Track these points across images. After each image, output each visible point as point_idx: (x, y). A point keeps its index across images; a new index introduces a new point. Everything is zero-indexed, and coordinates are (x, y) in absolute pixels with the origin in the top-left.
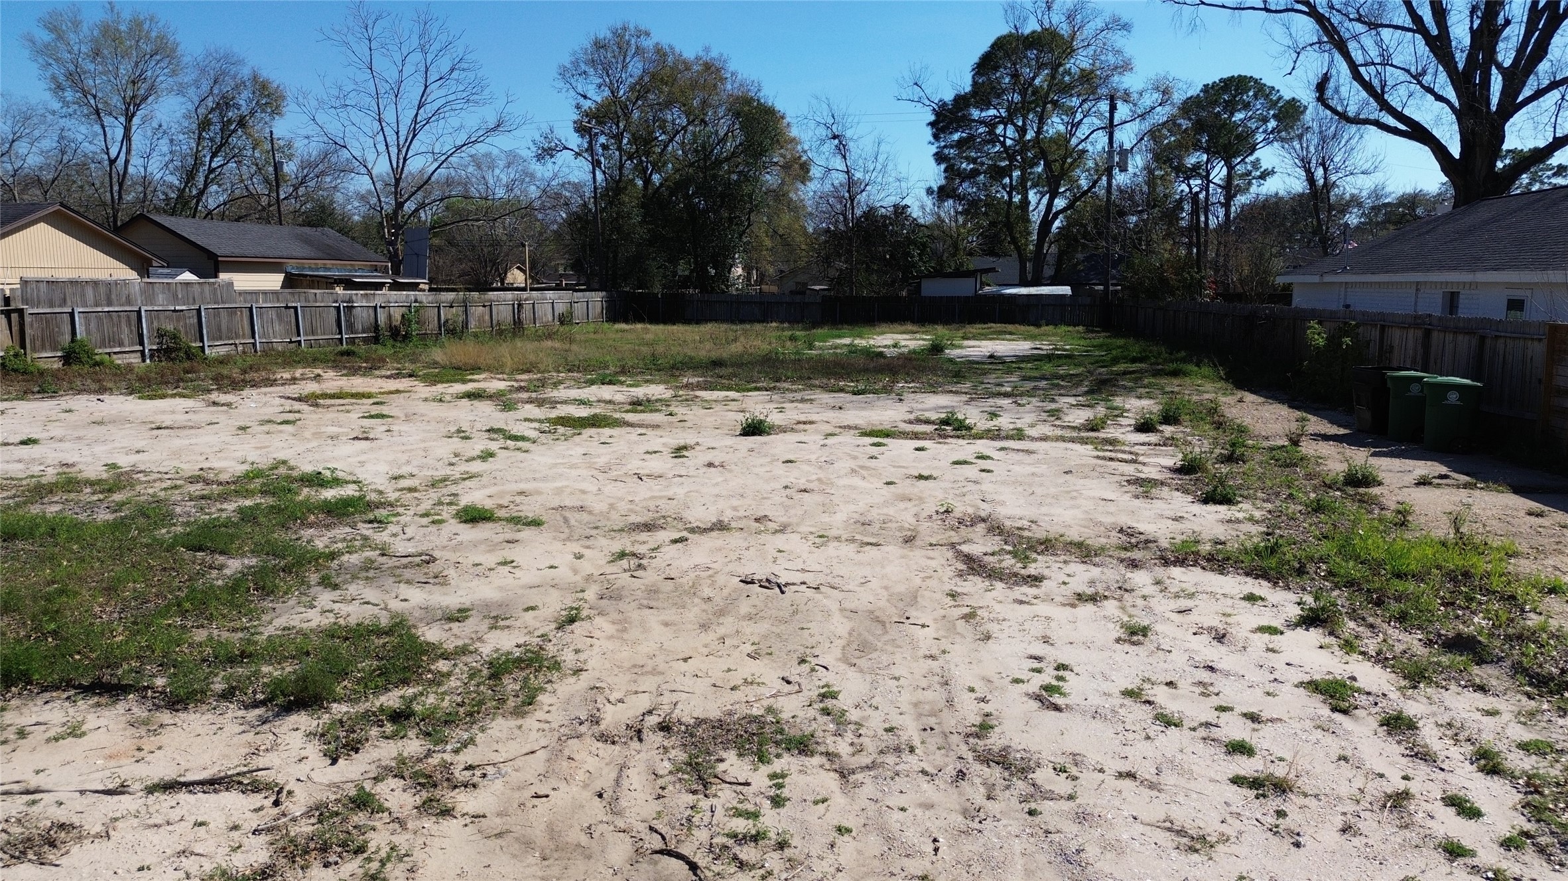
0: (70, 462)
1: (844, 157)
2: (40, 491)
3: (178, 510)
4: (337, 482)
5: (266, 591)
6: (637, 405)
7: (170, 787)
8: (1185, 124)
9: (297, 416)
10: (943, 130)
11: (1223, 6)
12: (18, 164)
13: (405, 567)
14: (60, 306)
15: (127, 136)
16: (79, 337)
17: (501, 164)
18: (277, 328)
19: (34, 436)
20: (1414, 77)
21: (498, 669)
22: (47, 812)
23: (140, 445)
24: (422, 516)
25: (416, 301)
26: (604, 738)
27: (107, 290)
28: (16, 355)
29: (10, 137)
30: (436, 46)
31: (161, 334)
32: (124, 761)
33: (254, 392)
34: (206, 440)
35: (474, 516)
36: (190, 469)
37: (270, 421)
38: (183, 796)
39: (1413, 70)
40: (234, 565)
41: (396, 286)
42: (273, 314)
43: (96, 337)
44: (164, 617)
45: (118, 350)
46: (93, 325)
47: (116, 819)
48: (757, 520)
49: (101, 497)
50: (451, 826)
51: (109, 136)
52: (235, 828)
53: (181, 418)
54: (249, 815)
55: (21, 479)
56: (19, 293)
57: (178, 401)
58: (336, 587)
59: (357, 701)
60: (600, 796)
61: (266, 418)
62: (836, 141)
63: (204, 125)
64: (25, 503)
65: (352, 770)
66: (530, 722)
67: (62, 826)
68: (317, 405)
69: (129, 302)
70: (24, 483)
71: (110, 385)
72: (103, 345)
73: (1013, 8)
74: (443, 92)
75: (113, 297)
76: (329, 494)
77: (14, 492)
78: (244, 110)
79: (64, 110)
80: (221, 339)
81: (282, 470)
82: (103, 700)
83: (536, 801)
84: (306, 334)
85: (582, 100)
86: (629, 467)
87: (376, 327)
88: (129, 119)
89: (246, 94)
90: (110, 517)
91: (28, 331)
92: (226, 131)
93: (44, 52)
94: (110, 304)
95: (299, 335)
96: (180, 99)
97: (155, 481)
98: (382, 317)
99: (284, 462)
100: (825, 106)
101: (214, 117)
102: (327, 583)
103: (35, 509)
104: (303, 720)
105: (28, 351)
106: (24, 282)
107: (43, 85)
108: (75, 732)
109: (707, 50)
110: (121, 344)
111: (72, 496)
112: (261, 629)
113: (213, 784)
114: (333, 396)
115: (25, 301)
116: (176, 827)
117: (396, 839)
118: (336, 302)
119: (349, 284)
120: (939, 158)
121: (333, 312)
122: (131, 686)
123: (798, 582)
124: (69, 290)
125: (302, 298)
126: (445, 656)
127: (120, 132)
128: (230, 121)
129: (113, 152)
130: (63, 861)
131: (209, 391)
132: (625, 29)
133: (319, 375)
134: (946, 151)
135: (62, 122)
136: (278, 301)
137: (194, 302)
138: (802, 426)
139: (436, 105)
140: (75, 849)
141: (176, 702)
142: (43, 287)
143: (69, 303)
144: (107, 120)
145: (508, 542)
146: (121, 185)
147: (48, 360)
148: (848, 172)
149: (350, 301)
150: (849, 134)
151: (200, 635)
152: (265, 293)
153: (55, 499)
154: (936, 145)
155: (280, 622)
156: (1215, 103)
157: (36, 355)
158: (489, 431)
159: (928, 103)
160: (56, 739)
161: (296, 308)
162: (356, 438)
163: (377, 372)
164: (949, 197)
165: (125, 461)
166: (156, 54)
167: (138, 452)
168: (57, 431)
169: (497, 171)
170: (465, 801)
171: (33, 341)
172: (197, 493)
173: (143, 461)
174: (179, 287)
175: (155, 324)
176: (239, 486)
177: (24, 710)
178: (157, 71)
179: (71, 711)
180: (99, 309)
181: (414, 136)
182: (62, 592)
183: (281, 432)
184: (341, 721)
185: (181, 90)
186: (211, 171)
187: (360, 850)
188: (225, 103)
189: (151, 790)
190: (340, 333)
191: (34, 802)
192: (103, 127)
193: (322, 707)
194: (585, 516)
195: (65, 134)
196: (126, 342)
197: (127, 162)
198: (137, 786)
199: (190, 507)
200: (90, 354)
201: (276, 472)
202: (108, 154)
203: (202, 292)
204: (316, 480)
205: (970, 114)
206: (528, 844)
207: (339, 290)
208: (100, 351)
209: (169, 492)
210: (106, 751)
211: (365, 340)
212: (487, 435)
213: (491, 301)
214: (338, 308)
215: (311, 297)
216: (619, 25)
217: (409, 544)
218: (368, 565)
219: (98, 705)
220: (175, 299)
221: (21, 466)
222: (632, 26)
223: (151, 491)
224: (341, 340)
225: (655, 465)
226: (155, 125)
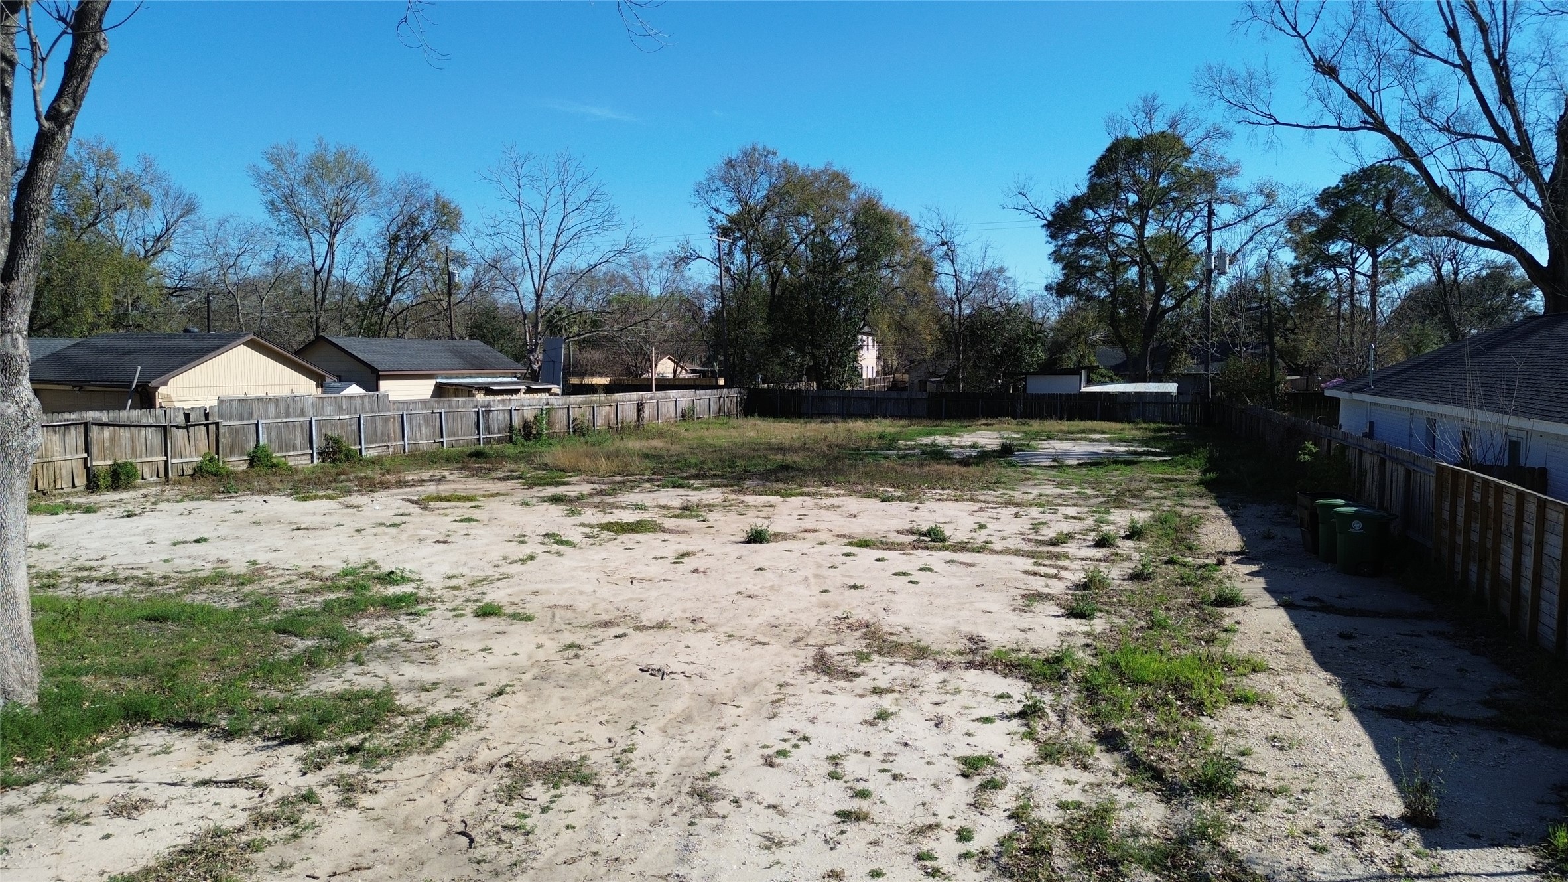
0: (224, 559)
1: (953, 262)
2: (195, 584)
3: (284, 600)
4: (404, 580)
5: (313, 664)
6: (687, 510)
7: (205, 783)
8: (1322, 214)
9: (404, 519)
10: (1061, 229)
11: (1298, 126)
12: (242, 273)
13: (417, 650)
14: (248, 419)
15: (331, 251)
16: (261, 443)
17: (655, 264)
18: (424, 430)
19: (205, 536)
20: (1510, 183)
21: (431, 723)
22: (138, 793)
23: (279, 544)
24: (451, 610)
25: (547, 404)
26: (472, 770)
27: (288, 405)
28: (211, 460)
29: (237, 252)
30: (574, 181)
31: (327, 438)
32: (189, 768)
33: (387, 492)
34: (329, 539)
35: (487, 612)
36: (305, 566)
37: (382, 524)
38: (213, 789)
39: (1510, 175)
40: (301, 645)
41: (529, 391)
42: (420, 420)
43: (275, 445)
44: (242, 680)
45: (292, 453)
46: (273, 434)
47: (172, 799)
48: (694, 621)
49: (236, 588)
50: (352, 814)
51: (315, 251)
52: (235, 807)
53: (317, 520)
54: (245, 800)
55: (186, 573)
56: (216, 410)
57: (325, 502)
58: (362, 664)
59: (334, 740)
60: (445, 802)
61: (379, 521)
62: (945, 247)
63: (394, 240)
64: (182, 593)
65: (312, 779)
66: (432, 758)
67: (143, 800)
68: (425, 508)
69: (303, 414)
70: (187, 576)
71: (278, 486)
72: (280, 450)
73: (1113, 121)
74: (580, 219)
75: (291, 410)
76: (392, 591)
77: (177, 584)
78: (427, 226)
79: (279, 228)
80: (376, 442)
81: (370, 569)
82: (187, 733)
83: (407, 803)
84: (448, 436)
85: (714, 214)
86: (631, 571)
87: (511, 427)
88: (333, 235)
89: (428, 214)
90: (236, 605)
91: (221, 440)
92: (412, 244)
93: (265, 180)
94: (287, 416)
95: (442, 437)
96: (375, 219)
97: (277, 576)
98: (516, 421)
99: (373, 563)
100: (935, 215)
101: (402, 234)
102: (357, 661)
103: (188, 598)
104: (298, 750)
105: (221, 456)
106: (221, 401)
107: (262, 208)
108: (166, 750)
109: (830, 164)
110: (295, 449)
111: (217, 588)
112: (300, 691)
113: (232, 783)
114: (441, 499)
115: (221, 416)
116: (203, 805)
117: (317, 818)
118: (476, 407)
119: (488, 391)
120: (1057, 257)
121: (474, 417)
122: (205, 724)
123: (679, 671)
124: (255, 406)
125: (447, 405)
126: (402, 714)
127: (325, 247)
128: (415, 237)
129: (319, 264)
130: (140, 818)
131: (349, 492)
132: (754, 149)
133: (444, 477)
134: (1064, 250)
135: (278, 239)
136: (425, 408)
137: (355, 412)
138: (806, 535)
139: (573, 231)
140: (147, 813)
141: (229, 735)
142: (236, 404)
143: (255, 416)
144: (315, 237)
145: (498, 633)
146: (324, 292)
147: (237, 463)
148: (955, 276)
149: (489, 406)
150: (957, 240)
151: (260, 694)
152: (414, 402)
153: (204, 590)
154: (1054, 243)
155: (314, 687)
156: (1354, 193)
157: (226, 460)
158: (544, 535)
159: (1032, 210)
160: (155, 754)
161: (441, 413)
162: (439, 542)
163: (494, 474)
164: (1069, 293)
165: (262, 559)
166: (357, 179)
167: (275, 551)
168: (224, 530)
169: (651, 271)
170: (366, 800)
171: (225, 448)
172: (304, 587)
173: (276, 560)
174: (344, 399)
175: (323, 432)
176: (331, 583)
177: (142, 736)
178: (359, 195)
179: (168, 738)
180: (279, 421)
181: (554, 258)
182: (184, 661)
183: (386, 534)
184: (319, 752)
185: (375, 212)
186: (397, 281)
187: (295, 822)
188: (413, 221)
189: (196, 785)
190: (479, 434)
191: (133, 788)
192: (311, 244)
193: (311, 742)
194: (569, 614)
195: (280, 249)
196: (299, 447)
197: (330, 272)
198: (190, 782)
199: (292, 599)
200: (268, 456)
201: (365, 570)
202: (313, 265)
203: (362, 404)
204: (389, 578)
205: (1085, 216)
206: (389, 825)
207: (480, 397)
208: (278, 455)
209: (283, 586)
210: (181, 763)
211: (499, 441)
212: (540, 539)
213: (617, 401)
214: (478, 412)
215: (454, 404)
216: (749, 146)
217: (430, 633)
218: (392, 648)
219: (184, 735)
220: (341, 410)
221: (189, 561)
222: (760, 147)
223: (271, 585)
224: (479, 440)
225: (656, 569)
226: (354, 240)
